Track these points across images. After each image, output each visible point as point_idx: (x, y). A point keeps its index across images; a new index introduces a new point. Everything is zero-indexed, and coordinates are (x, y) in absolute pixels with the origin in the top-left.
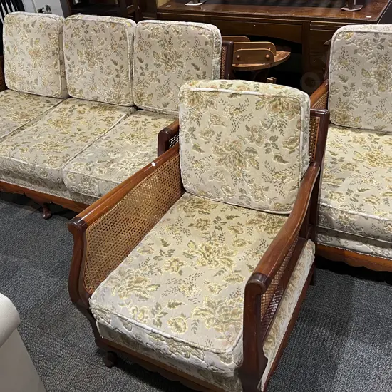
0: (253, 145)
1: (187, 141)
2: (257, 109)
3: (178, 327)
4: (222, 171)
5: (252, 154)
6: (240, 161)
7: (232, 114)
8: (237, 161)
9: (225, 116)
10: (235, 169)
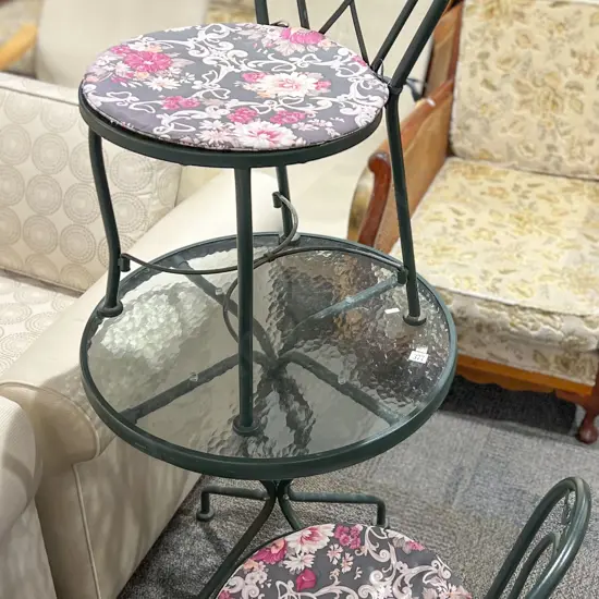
0: (580, 78)
1: (473, 74)
2: (592, 25)
3: (522, 293)
4: (523, 118)
5: (575, 92)
6: (554, 103)
7: (551, 32)
8: (549, 104)
9: (540, 37)
10: (544, 116)
